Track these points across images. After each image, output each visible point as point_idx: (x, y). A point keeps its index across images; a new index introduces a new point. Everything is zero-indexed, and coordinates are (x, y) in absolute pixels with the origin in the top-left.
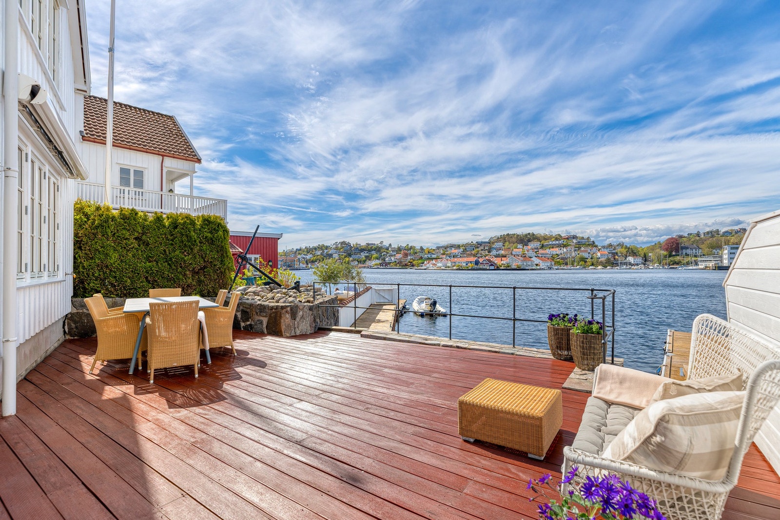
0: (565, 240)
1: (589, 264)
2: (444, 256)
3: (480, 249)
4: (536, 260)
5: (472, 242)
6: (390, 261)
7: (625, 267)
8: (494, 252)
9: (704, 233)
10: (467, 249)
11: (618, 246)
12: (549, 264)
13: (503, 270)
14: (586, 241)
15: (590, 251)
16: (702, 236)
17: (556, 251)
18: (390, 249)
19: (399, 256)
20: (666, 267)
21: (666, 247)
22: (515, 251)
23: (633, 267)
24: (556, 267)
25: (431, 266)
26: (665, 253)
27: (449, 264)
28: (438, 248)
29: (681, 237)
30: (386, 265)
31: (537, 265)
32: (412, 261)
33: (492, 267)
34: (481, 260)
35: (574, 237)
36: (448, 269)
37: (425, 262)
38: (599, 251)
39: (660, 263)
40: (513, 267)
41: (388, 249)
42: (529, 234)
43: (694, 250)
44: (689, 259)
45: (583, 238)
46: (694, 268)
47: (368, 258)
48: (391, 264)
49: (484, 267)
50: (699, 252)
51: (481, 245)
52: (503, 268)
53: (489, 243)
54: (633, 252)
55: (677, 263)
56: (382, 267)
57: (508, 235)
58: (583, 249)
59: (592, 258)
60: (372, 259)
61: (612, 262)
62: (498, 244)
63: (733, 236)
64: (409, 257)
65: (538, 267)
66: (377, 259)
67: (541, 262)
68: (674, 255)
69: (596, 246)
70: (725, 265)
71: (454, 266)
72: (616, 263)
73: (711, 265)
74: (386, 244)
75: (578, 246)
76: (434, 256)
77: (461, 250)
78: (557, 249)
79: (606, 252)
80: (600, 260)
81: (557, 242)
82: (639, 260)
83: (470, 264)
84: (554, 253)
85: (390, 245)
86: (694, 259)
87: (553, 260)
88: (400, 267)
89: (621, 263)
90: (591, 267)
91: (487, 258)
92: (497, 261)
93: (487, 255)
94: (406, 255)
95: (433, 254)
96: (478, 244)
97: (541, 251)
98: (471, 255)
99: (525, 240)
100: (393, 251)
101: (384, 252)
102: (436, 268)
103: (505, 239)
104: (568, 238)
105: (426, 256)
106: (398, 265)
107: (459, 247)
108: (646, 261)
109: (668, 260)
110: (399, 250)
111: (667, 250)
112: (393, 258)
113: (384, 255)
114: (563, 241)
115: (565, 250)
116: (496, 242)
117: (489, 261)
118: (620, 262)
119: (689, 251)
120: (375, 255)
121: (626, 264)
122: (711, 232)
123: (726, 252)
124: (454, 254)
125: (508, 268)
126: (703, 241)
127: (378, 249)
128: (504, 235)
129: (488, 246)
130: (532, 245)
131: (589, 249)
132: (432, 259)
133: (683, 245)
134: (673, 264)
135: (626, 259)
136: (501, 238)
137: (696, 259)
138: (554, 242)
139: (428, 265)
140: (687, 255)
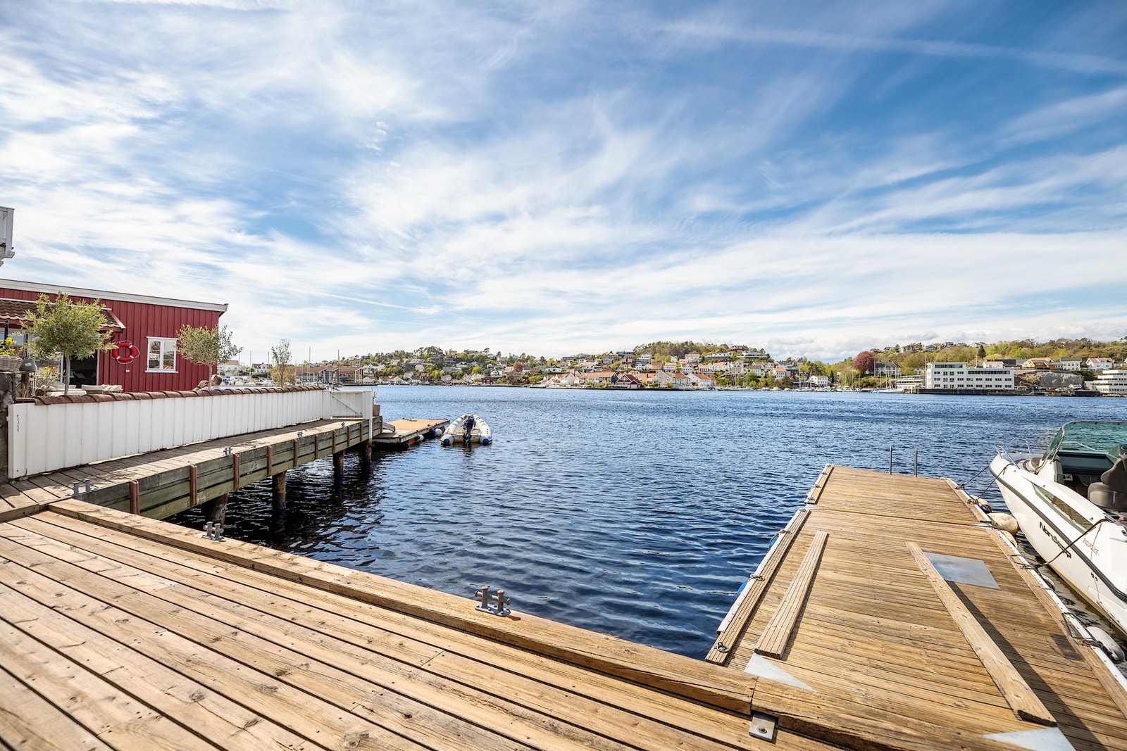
0: (732, 353)
1: (762, 384)
2: (573, 371)
3: (621, 362)
4: (693, 378)
5: (611, 352)
6: (497, 376)
7: (806, 388)
8: (639, 367)
9: (904, 348)
10: (602, 362)
11: (799, 361)
12: (710, 384)
13: (648, 389)
14: (759, 354)
15: (763, 368)
16: (902, 351)
17: (720, 366)
18: (498, 359)
19: (510, 369)
20: (857, 389)
21: (858, 363)
22: (667, 366)
23: (817, 389)
24: (719, 388)
25: (553, 383)
26: (857, 372)
27: (577, 381)
28: (565, 359)
29: (877, 352)
30: (491, 381)
31: (694, 384)
32: (527, 376)
33: (634, 386)
34: (620, 377)
35: (745, 348)
36: (574, 387)
37: (545, 378)
38: (775, 367)
39: (850, 385)
40: (662, 386)
41: (496, 359)
42: (686, 343)
43: (892, 368)
44: (885, 380)
45: (755, 350)
46: (891, 391)
47: (467, 371)
48: (498, 380)
49: (623, 386)
50: (898, 371)
51: (623, 356)
52: (648, 387)
53: (634, 354)
54: (817, 369)
55: (872, 385)
56: (484, 384)
57: (659, 343)
58: (754, 364)
59: (766, 377)
60: (473, 372)
61: (790, 383)
62: (646, 355)
63: (938, 352)
64: (524, 371)
65: (695, 387)
66: (480, 373)
67: (699, 380)
68: (867, 375)
69: (772, 361)
70: (928, 388)
71: (583, 384)
72: (795, 384)
73: (911, 388)
74: (493, 352)
75: (749, 361)
76: (558, 370)
77: (596, 362)
78: (722, 363)
79: (784, 368)
80: (776, 379)
81: (722, 355)
82: (825, 380)
83: (604, 382)
84: (718, 369)
85: (499, 354)
86: (891, 380)
87: (716, 378)
88: (511, 385)
89: (802, 384)
90: (764, 388)
91: (630, 373)
92: (642, 378)
93: (630, 370)
94: (520, 368)
95: (557, 367)
96: (619, 355)
97: (701, 366)
98: (609, 369)
99: (681, 351)
100: (503, 362)
101: (490, 363)
102: (558, 386)
103: (655, 349)
104: (736, 350)
105: (547, 369)
106: (508, 382)
107: (593, 358)
108: (833, 381)
109: (860, 381)
110: (511, 361)
111: (858, 368)
112: (500, 372)
113: (489, 367)
115: (732, 365)
116: (644, 353)
117: (631, 377)
118: (800, 382)
119: (885, 370)
120: (476, 367)
121: (808, 385)
122: (913, 347)
123: (929, 370)
124: (586, 368)
125: (656, 387)
126: (902, 358)
127: (482, 359)
128: (654, 343)
129: (632, 358)
130: (690, 358)
131: (762, 364)
132: (554, 374)
133: (878, 362)
134: (866, 387)
135: (808, 378)
136: (650, 347)
137: (893, 380)
138: (718, 355)
139: (548, 382)
140: (883, 375)
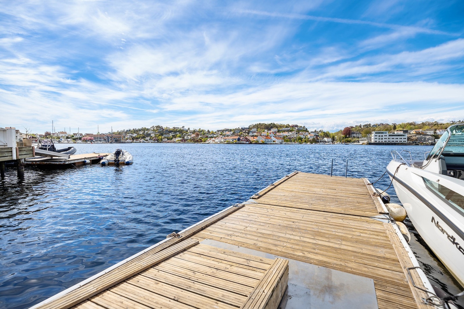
0: (291, 128)
1: (304, 141)
2: (221, 136)
3: (243, 132)
4: (273, 139)
5: (239, 128)
6: (188, 139)
7: (322, 143)
8: (251, 134)
9: (363, 126)
10: (235, 132)
11: (320, 132)
12: (281, 141)
13: (254, 144)
14: (303, 128)
15: (304, 134)
16: (362, 127)
17: (286, 134)
18: (188, 131)
19: (193, 135)
20: (343, 143)
21: (344, 132)
22: (263, 134)
23: (326, 143)
24: (285, 143)
25: (212, 141)
26: (343, 136)
27: (222, 141)
28: (218, 131)
29: (352, 127)
30: (185, 141)
31: (274, 141)
32: (201, 138)
33: (248, 143)
34: (241, 138)
35: (296, 126)
36: (221, 143)
37: (208, 139)
38: (309, 134)
39: (340, 142)
40: (260, 142)
41: (187, 131)
42: (272, 123)
43: (358, 134)
44: (355, 139)
45: (301, 127)
46: (357, 144)
47: (174, 137)
48: (188, 140)
49: (243, 142)
50: (360, 135)
51: (244, 130)
52: (254, 143)
53: (249, 128)
54: (327, 135)
55: (349, 141)
56: (182, 142)
57: (260, 124)
58: (300, 133)
59: (305, 138)
60: (177, 137)
61: (315, 141)
62: (254, 129)
63: (377, 127)
64: (200, 136)
65: (274, 143)
66: (180, 137)
67: (276, 139)
68: (348, 137)
69: (308, 131)
70: (372, 142)
71: (225, 142)
72: (318, 141)
73: (365, 143)
74: (186, 128)
75: (298, 131)
76: (215, 136)
77: (232, 132)
78: (287, 132)
79: (313, 134)
80: (309, 139)
81: (287, 129)
82: (330, 140)
83: (234, 141)
84: (285, 135)
85: (189, 129)
86: (357, 139)
87: (284, 139)
88: (194, 142)
89: (320, 141)
90: (304, 143)
91: (246, 137)
92: (251, 139)
94: (198, 135)
95: (214, 134)
96: (242, 129)
97: (278, 134)
98: (237, 135)
99: (269, 127)
100: (190, 132)
101: (185, 133)
102: (214, 143)
103: (259, 127)
104: (293, 127)
105: (210, 135)
106: (192, 141)
107: (231, 130)
108: (333, 140)
109: (345, 140)
110: (194, 132)
111: (344, 134)
112: (189, 137)
113: (184, 135)
114: (290, 128)
115: (291, 133)
116: (253, 128)
117: (246, 138)
118: (320, 140)
119: (355, 135)
120: (179, 135)
121: (323, 142)
122: (367, 125)
123: (373, 135)
124: (227, 135)
125: (257, 143)
126: (362, 130)
127: (181, 131)
128: (257, 124)
129: (248, 130)
130: (273, 130)
131: (304, 133)
132: (212, 137)
133: (352, 132)
134: (347, 142)
135: (323, 139)
136: (256, 126)
138: (285, 129)
139: (210, 141)
140: (354, 137)
